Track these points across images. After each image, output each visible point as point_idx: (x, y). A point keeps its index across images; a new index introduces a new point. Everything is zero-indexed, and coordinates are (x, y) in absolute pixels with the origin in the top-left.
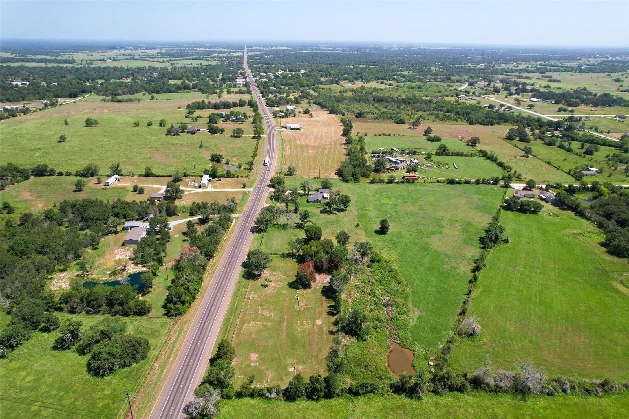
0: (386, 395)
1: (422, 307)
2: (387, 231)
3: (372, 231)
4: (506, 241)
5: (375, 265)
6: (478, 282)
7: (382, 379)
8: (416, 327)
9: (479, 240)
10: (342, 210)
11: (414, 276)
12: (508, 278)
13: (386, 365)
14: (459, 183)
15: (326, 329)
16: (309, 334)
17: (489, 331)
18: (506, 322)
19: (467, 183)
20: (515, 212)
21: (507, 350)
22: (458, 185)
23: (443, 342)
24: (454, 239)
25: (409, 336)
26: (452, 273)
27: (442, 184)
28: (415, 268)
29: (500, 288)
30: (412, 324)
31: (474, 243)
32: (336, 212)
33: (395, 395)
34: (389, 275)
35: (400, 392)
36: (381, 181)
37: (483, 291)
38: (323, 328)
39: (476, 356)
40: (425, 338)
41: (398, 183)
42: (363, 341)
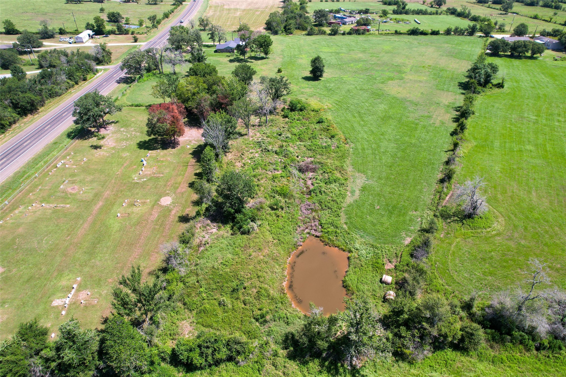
0: (268, 367)
1: (369, 173)
2: (321, 76)
3: (301, 77)
4: (500, 86)
6: (466, 132)
7: (266, 321)
8: (358, 205)
9: (459, 86)
10: (262, 58)
11: (358, 128)
12: (514, 128)
13: (285, 284)
14: (423, 33)
15: (177, 212)
16: (138, 223)
17: (501, 210)
18: (530, 192)
19: (435, 33)
21: (546, 245)
22: (423, 37)
23: (411, 231)
24: (421, 85)
25: (343, 221)
26: (422, 123)
27: (401, 36)
28: (361, 117)
29: (505, 142)
30: (349, 200)
31: (451, 89)
32: (252, 61)
33: (293, 366)
34: (318, 126)
35: (307, 358)
36: (322, 33)
37: (476, 146)
38: (170, 211)
39: (483, 259)
40: (374, 225)
41: (344, 34)
42: (243, 233)
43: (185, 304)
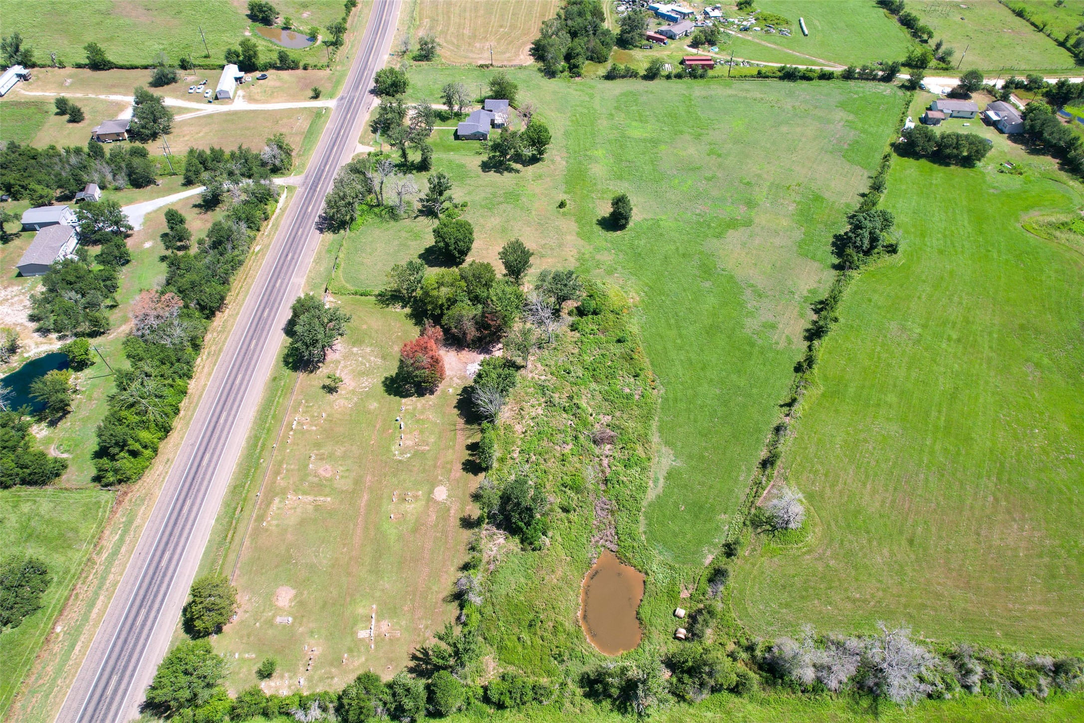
0: (568, 705)
1: (679, 444)
2: (627, 223)
3: (595, 221)
4: (892, 249)
5: (588, 323)
6: (816, 369)
7: (563, 661)
8: (659, 503)
9: (834, 244)
10: (534, 160)
11: (673, 354)
12: (884, 355)
13: (579, 614)
14: (806, 77)
15: (455, 514)
16: (415, 530)
17: (824, 514)
18: (864, 485)
19: (825, 76)
20: (923, 162)
21: (856, 568)
22: (804, 84)
23: (715, 545)
24: (777, 241)
25: (642, 528)
26: (760, 342)
27: (768, 81)
28: (679, 327)
29: (863, 387)
30: (651, 495)
31: (819, 254)
32: (518, 166)
33: (589, 704)
34: (617, 349)
35: (601, 698)
36: (631, 74)
37: (823, 395)
38: (449, 510)
39: (784, 587)
40: (676, 535)
41: (668, 77)
42: (534, 550)
43: (485, 639)
